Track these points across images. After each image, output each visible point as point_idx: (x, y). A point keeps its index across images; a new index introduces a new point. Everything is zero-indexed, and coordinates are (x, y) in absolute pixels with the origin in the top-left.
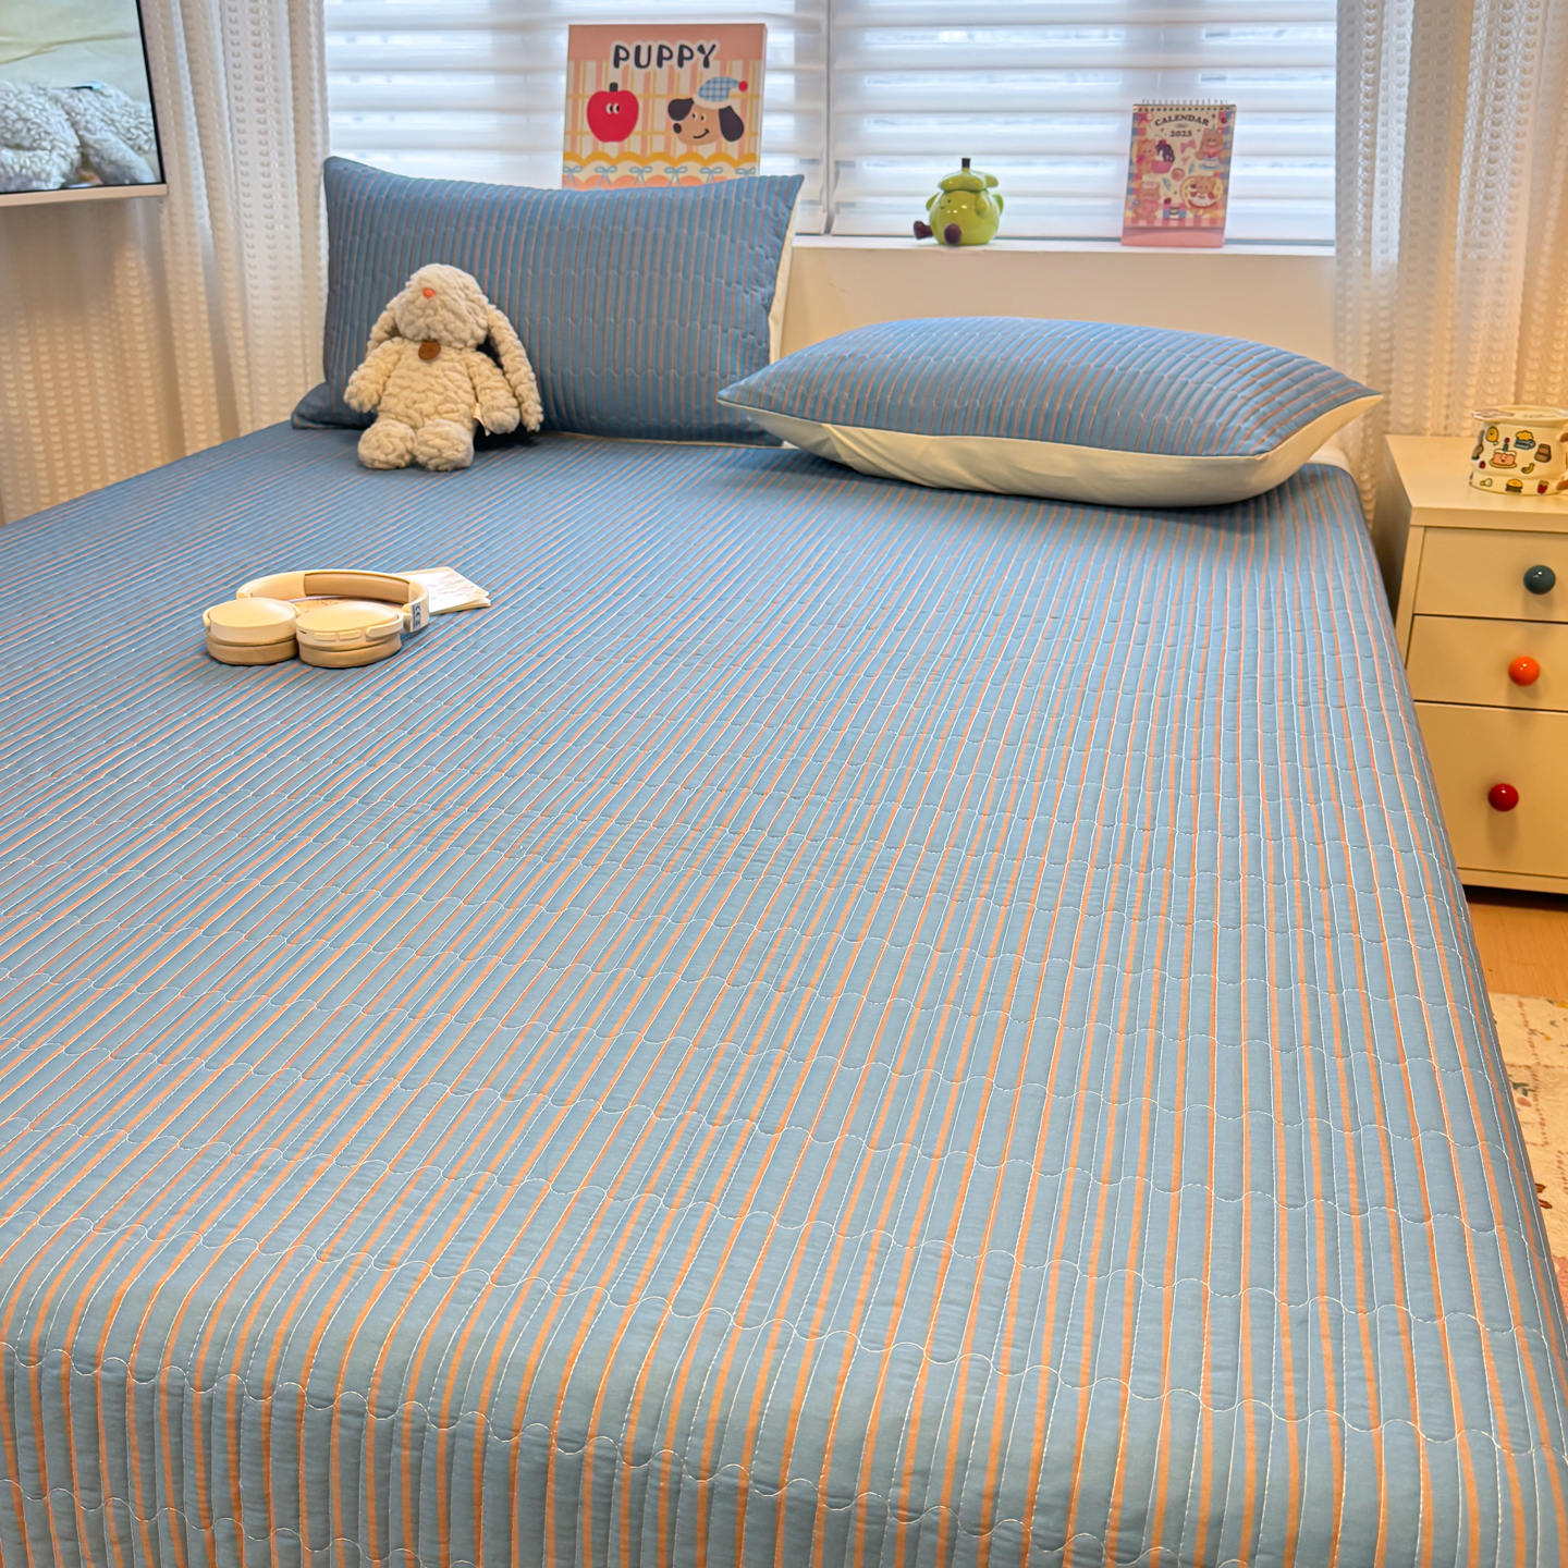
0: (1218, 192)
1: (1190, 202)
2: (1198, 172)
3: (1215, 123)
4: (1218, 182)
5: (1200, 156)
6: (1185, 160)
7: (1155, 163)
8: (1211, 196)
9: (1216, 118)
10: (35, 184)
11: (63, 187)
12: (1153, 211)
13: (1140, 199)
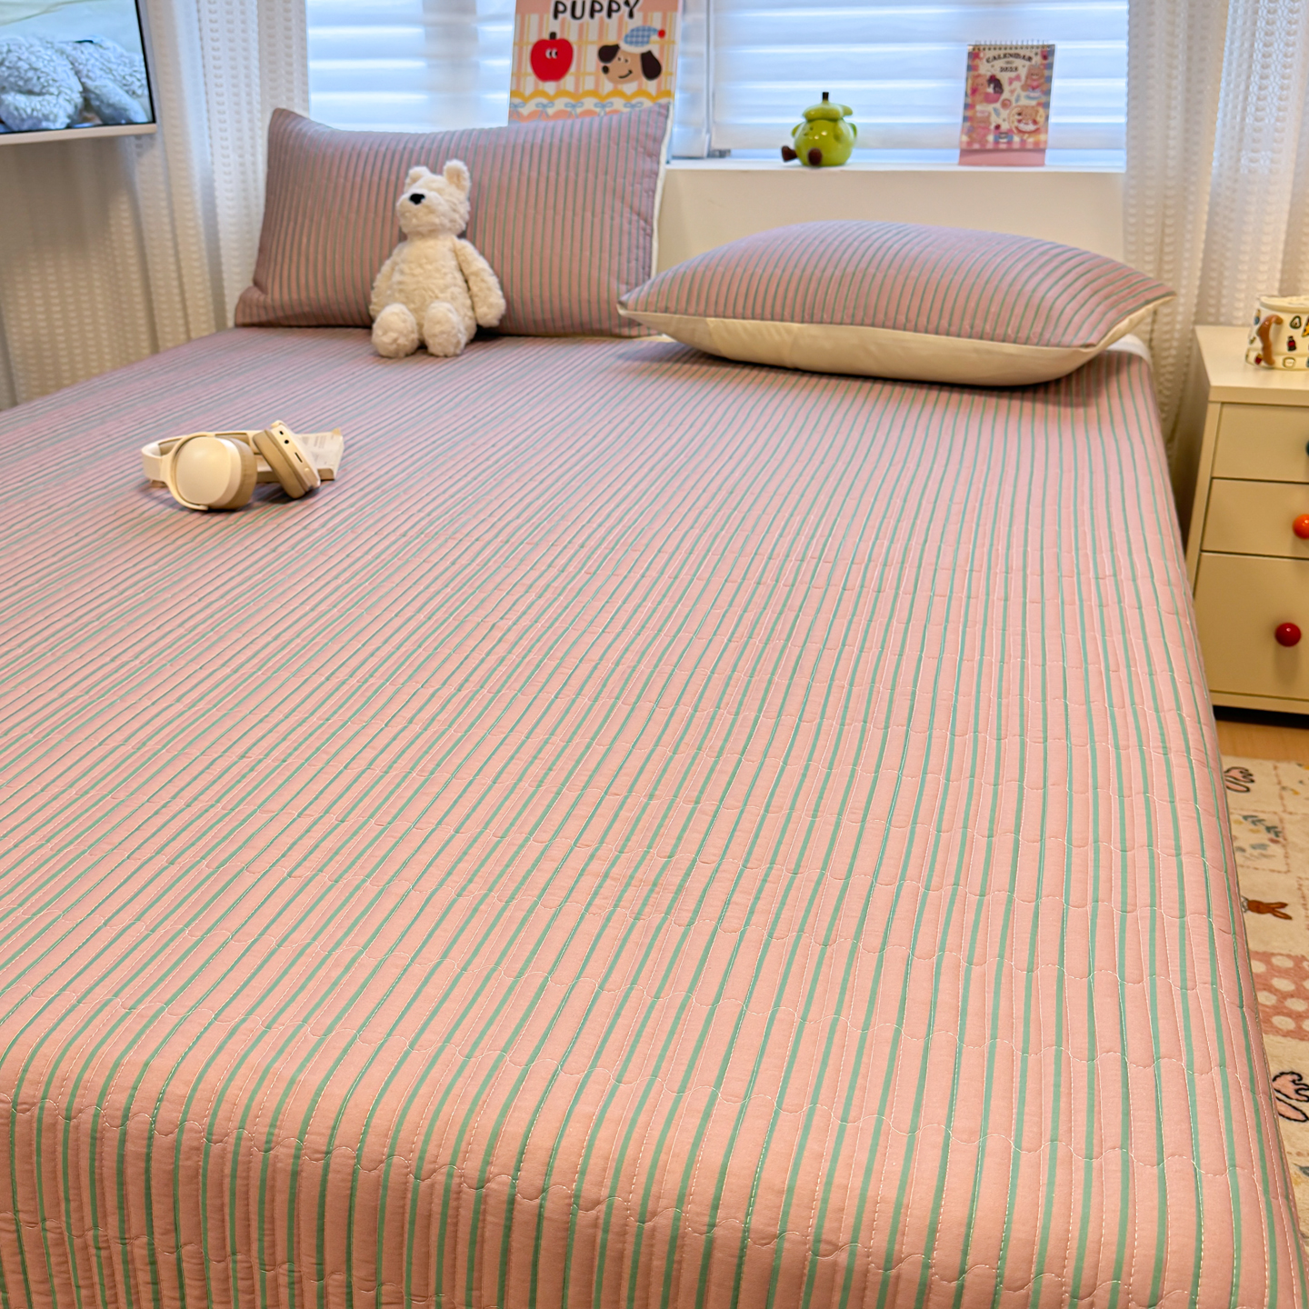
0: (1040, 119)
1: (1017, 128)
2: (1024, 102)
3: (1037, 60)
4: (1041, 111)
5: (1025, 87)
6: (1012, 92)
7: (987, 95)
8: (1035, 122)
9: (1039, 56)
10: (44, 124)
11: (69, 127)
12: (985, 136)
13: (973, 123)
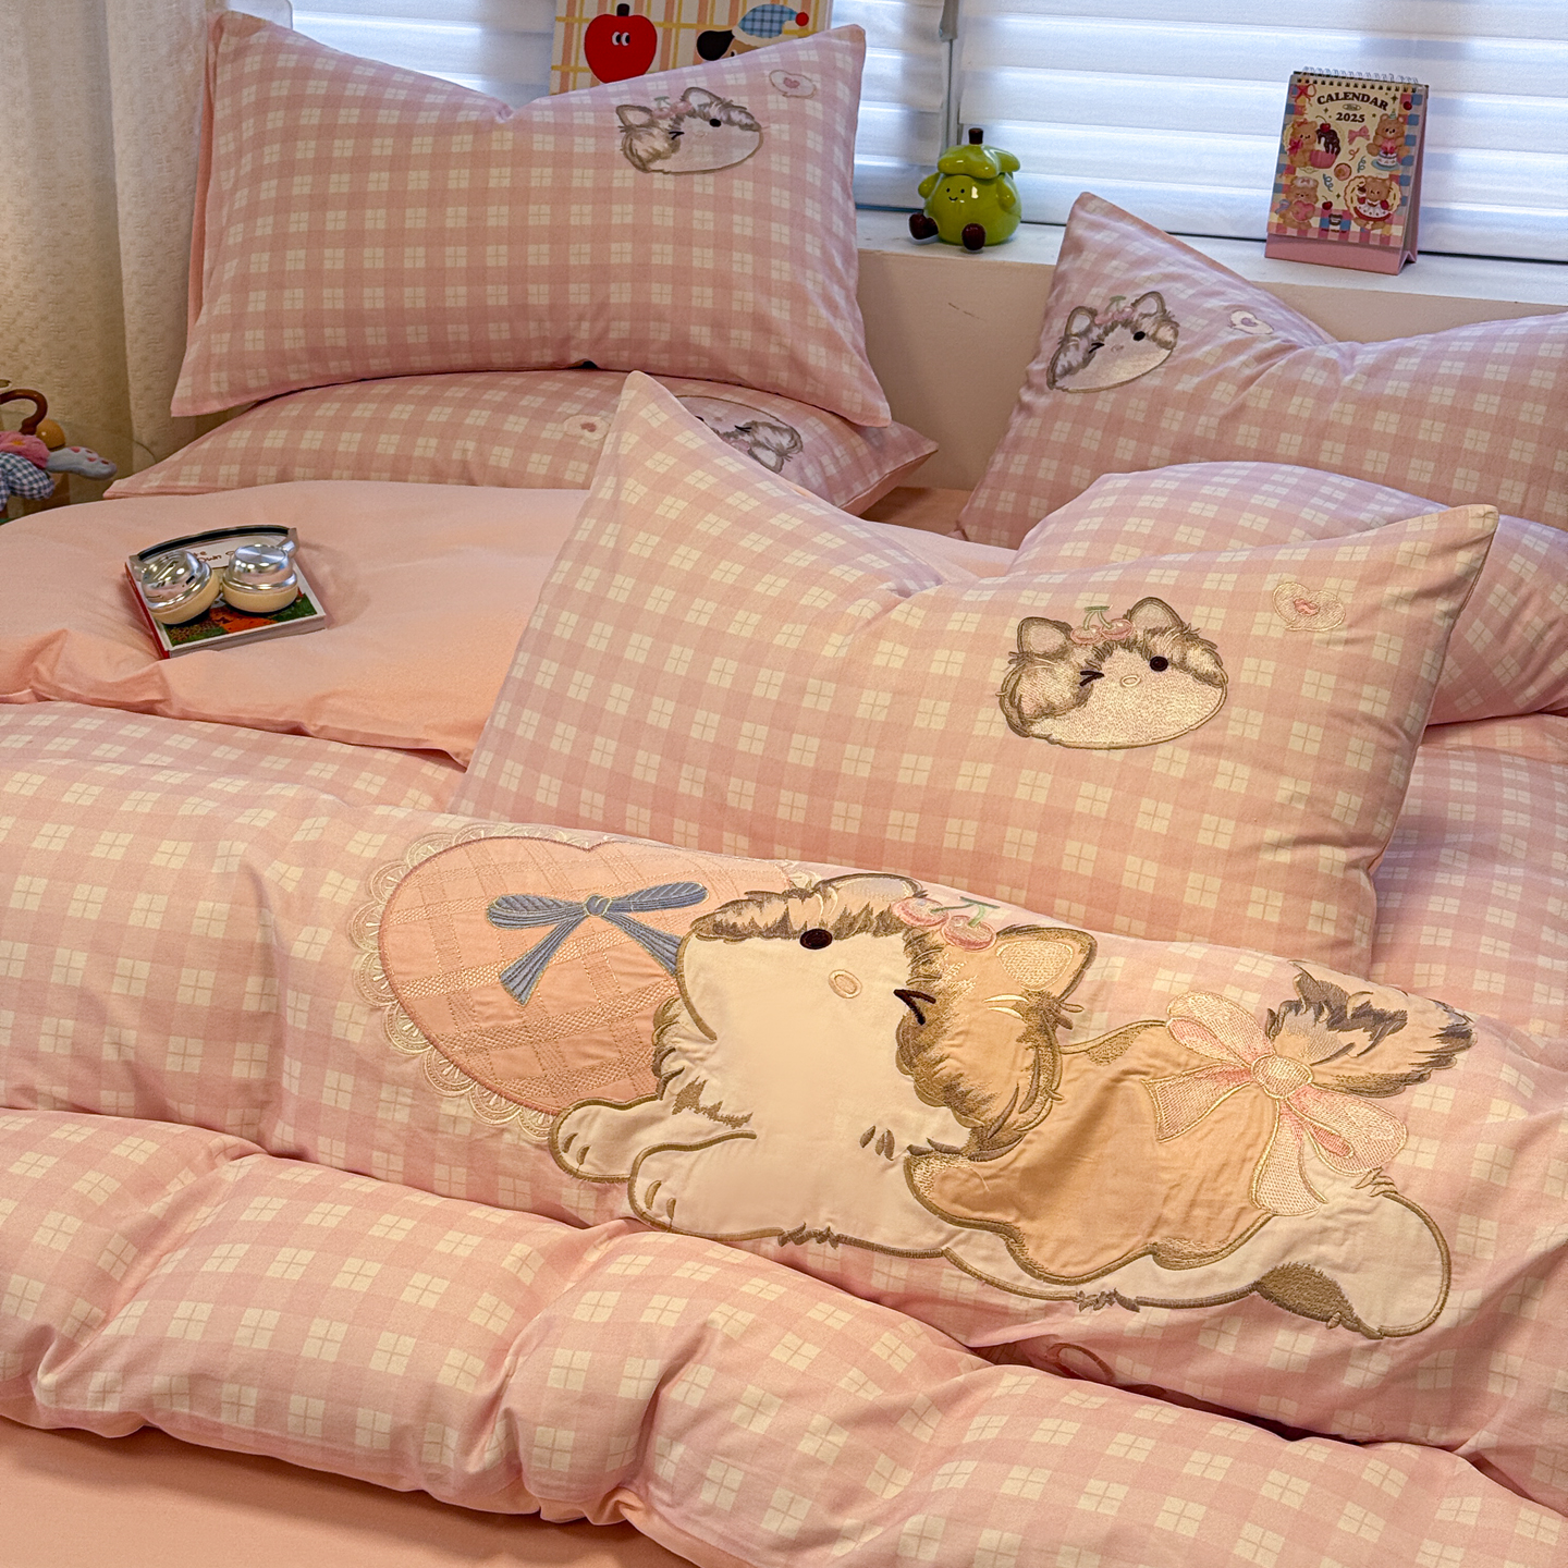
0: (1394, 202)
1: (1355, 208)
2: (1370, 171)
3: (1395, 108)
4: (1394, 185)
5: (1374, 149)
6: (1353, 153)
7: (1315, 154)
8: (1385, 205)
9: (1398, 101)
12: (1307, 218)
13: (1290, 194)
